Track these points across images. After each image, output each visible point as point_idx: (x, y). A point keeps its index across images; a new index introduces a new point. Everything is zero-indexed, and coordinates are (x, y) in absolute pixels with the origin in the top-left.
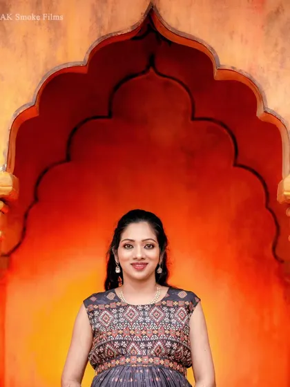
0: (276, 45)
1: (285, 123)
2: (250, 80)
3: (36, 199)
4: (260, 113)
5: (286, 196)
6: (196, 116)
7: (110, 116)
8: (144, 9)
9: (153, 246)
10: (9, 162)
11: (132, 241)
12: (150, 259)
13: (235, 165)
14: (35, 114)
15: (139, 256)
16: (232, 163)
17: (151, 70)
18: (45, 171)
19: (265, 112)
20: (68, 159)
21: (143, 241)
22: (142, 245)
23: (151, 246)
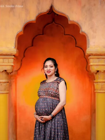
0: (84, 14)
1: (87, 34)
2: (78, 23)
3: (24, 56)
4: (80, 32)
5: (87, 53)
6: (65, 34)
7: (43, 34)
8: (50, 6)
9: (53, 67)
10: (15, 46)
11: (47, 65)
12: (52, 70)
13: (76, 46)
14: (22, 33)
15: (48, 69)
16: (75, 46)
17: (54, 22)
18: (26, 49)
19: (82, 32)
20: (32, 46)
21: (50, 65)
22: (49, 66)
23: (52, 67)
